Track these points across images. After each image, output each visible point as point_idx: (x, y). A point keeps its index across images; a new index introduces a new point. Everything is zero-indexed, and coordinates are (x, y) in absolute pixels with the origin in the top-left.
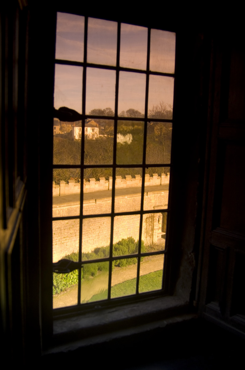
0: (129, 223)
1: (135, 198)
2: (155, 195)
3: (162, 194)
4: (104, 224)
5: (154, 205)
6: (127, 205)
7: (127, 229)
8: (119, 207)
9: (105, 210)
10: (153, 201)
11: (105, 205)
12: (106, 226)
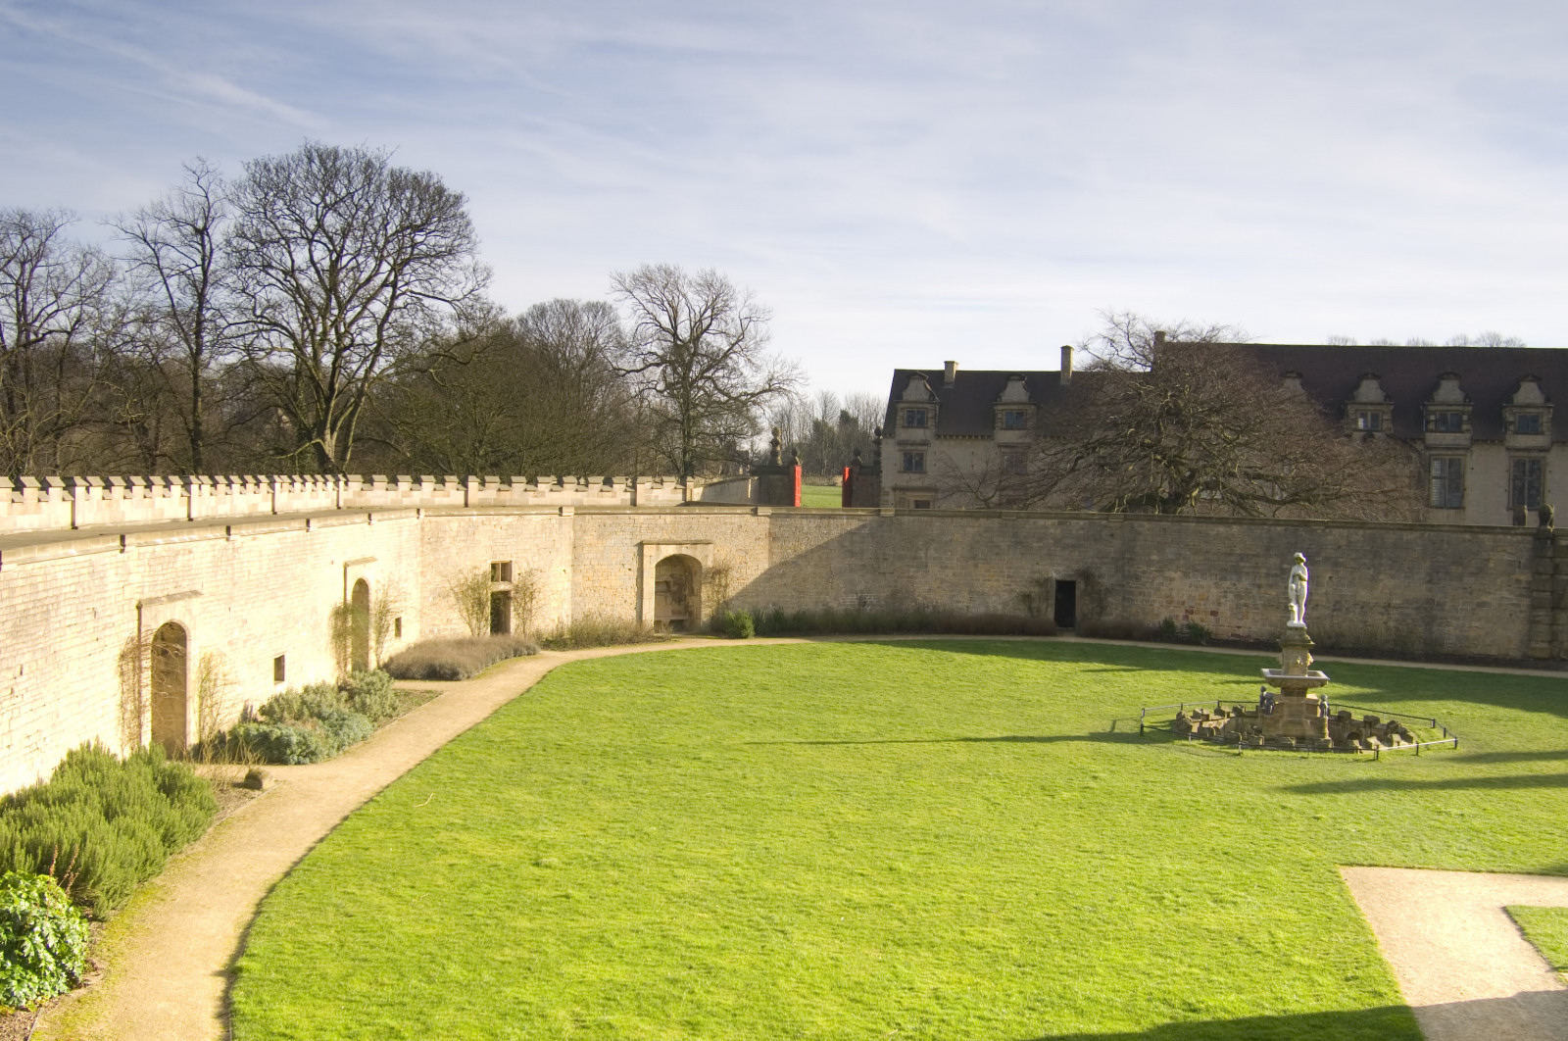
0: (82, 673)
1: (93, 557)
2: (142, 550)
3: (158, 549)
4: (24, 677)
5: (138, 597)
6: (76, 592)
7: (79, 703)
8: (57, 596)
9: (23, 607)
10: (135, 578)
11: (20, 582)
12: (27, 685)
